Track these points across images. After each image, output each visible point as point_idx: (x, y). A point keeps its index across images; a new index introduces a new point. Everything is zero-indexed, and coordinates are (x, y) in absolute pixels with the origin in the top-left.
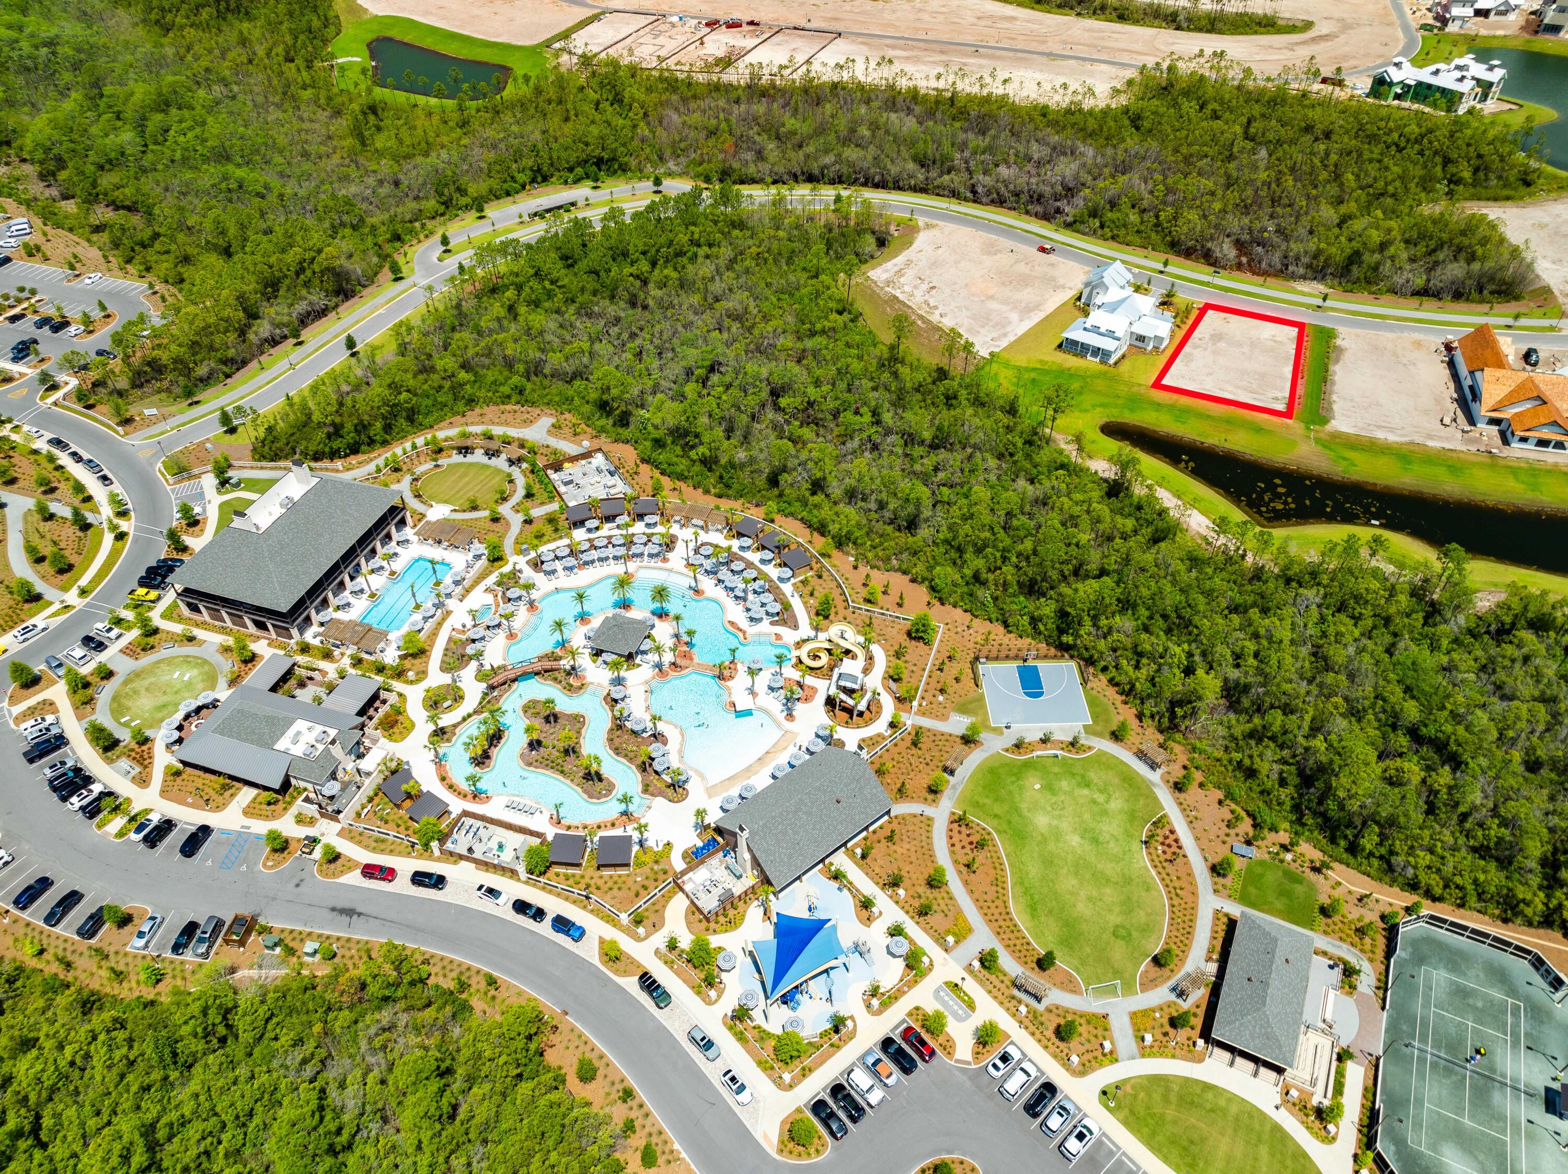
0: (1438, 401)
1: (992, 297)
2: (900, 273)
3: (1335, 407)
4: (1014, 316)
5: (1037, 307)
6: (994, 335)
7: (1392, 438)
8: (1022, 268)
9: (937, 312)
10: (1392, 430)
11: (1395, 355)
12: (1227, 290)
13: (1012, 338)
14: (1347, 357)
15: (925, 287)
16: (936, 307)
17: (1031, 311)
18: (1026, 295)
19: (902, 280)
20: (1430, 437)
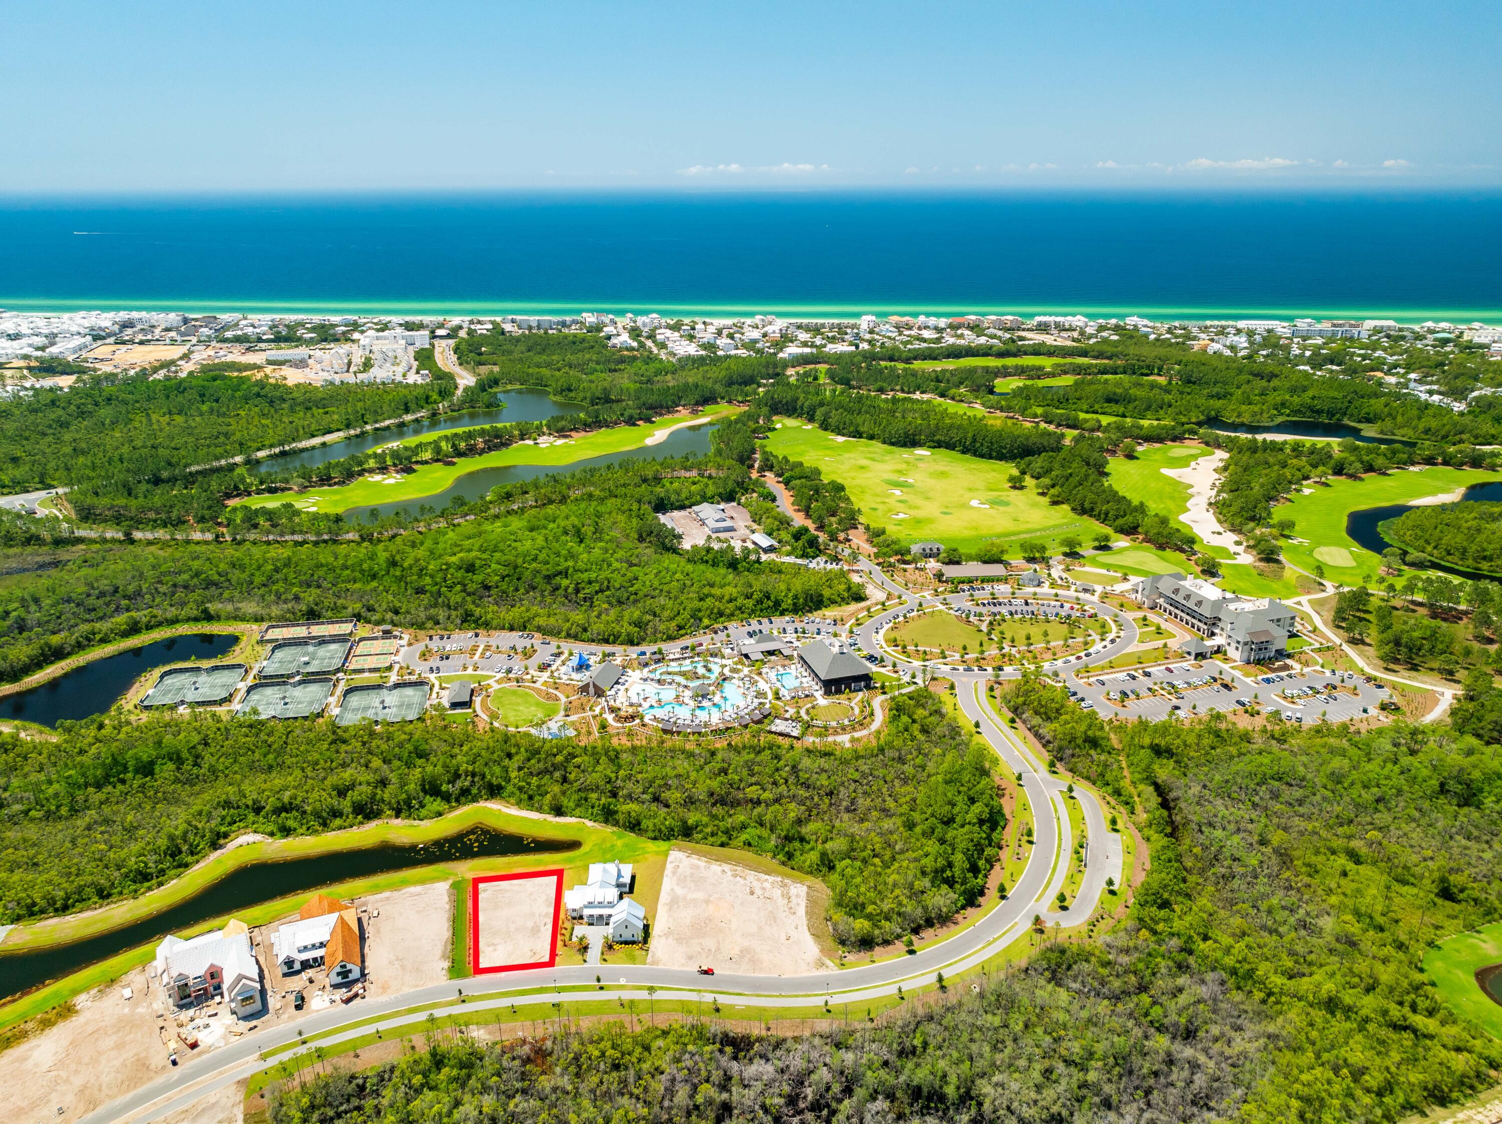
0: (378, 931)
1: (707, 902)
2: (787, 897)
3: (446, 899)
4: (679, 891)
5: (670, 906)
6: (679, 871)
7: (412, 889)
8: (708, 943)
9: (730, 873)
10: (412, 895)
11: (403, 967)
12: (541, 990)
13: (667, 873)
14: (439, 950)
15: (758, 892)
16: (735, 876)
17: (672, 901)
18: (686, 915)
19: (778, 892)
20: (388, 899)
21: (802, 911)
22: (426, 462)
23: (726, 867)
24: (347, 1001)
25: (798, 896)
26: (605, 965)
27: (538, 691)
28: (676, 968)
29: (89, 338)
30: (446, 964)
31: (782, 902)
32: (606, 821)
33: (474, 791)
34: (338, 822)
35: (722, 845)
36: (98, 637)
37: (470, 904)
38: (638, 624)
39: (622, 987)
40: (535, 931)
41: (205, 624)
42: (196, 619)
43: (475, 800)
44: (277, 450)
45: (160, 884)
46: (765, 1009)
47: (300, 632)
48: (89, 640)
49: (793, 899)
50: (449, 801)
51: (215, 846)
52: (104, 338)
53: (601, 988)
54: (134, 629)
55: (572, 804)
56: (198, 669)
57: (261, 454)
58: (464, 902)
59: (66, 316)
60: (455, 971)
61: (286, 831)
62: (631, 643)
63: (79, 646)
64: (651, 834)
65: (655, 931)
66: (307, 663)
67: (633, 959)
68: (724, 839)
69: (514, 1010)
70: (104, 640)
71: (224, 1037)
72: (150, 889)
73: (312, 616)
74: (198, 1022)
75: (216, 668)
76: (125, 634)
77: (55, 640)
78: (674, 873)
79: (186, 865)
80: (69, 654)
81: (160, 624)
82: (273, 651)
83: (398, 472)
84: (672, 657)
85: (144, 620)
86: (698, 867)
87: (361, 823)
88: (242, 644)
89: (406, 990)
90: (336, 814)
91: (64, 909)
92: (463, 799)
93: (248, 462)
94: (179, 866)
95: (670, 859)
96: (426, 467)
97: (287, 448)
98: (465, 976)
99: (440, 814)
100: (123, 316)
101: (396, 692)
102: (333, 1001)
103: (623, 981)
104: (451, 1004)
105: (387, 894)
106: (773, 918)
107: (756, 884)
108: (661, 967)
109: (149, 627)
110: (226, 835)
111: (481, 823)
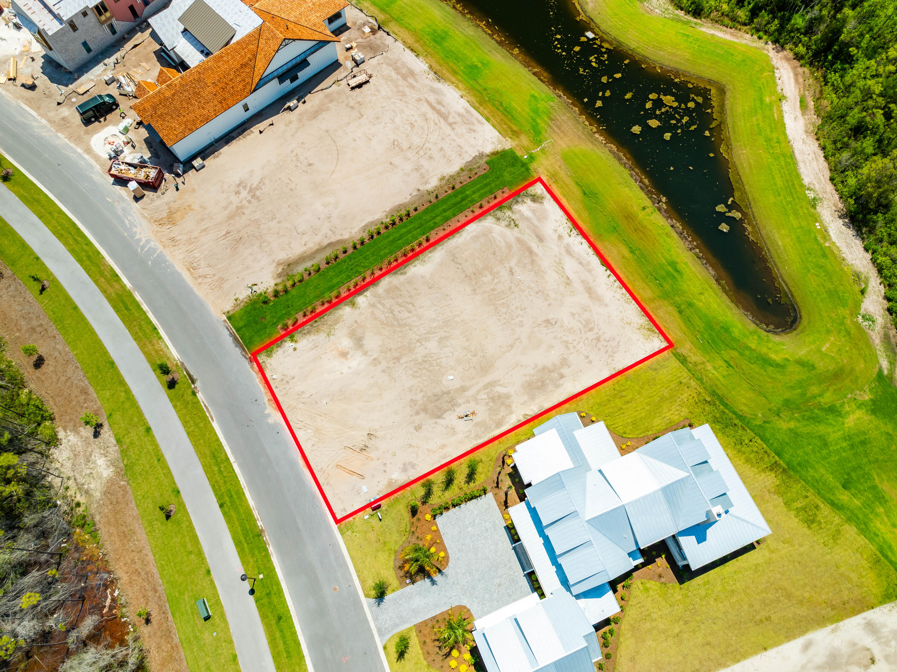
11: (237, 213)
20: (409, 74)
43: (782, 36)
89: (179, 258)
98: (244, 339)
99: (699, 10)
102: (117, 158)
111: (722, 91)
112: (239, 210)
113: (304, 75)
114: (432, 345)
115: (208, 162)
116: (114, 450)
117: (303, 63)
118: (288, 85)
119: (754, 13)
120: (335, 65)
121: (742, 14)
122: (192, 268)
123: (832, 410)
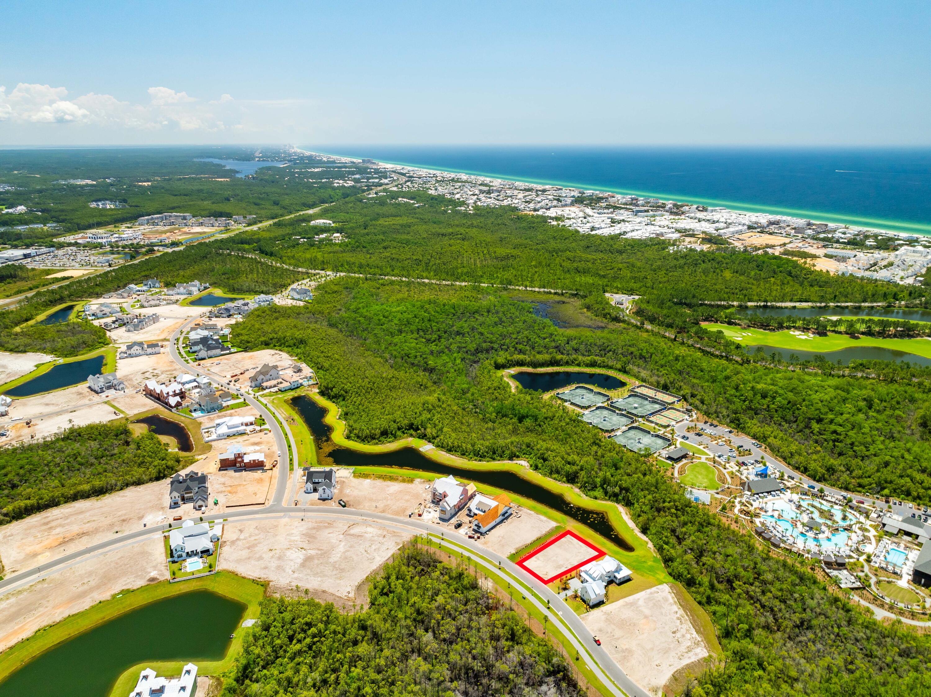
0: (511, 523)
1: (646, 617)
2: (689, 650)
3: (547, 530)
4: (641, 603)
5: (627, 604)
6: (656, 595)
7: (543, 518)
8: (618, 633)
9: (678, 615)
12: (528, 588)
13: (648, 591)
14: (517, 546)
15: (678, 635)
16: (678, 619)
17: (631, 603)
18: (627, 614)
19: (689, 644)
20: (530, 514)
21: (686, 662)
22: (840, 333)
23: (681, 612)
24: (470, 537)
25: (696, 654)
26: (564, 603)
27: (721, 474)
28: (588, 629)
29: (746, 227)
30: (513, 552)
31: (683, 648)
32: (658, 550)
33: (620, 498)
34: (556, 476)
35: (700, 603)
36: (576, 362)
37: (553, 538)
38: (831, 470)
39: (556, 615)
40: (560, 567)
41: (621, 373)
42: (620, 370)
43: (618, 501)
44: (762, 304)
45: (480, 461)
46: (596, 679)
47: (650, 393)
48: (573, 362)
49: (690, 654)
50: (606, 496)
51: (511, 459)
52: (755, 228)
53: (549, 608)
54: (593, 364)
55: (654, 531)
56: (592, 391)
57: (750, 304)
58: (552, 536)
59: (749, 214)
60: (512, 557)
61: (536, 468)
62: (813, 477)
63: (567, 363)
64: (670, 571)
65: (603, 608)
66: (636, 408)
67: (577, 609)
68: (704, 600)
69: (509, 586)
70: (579, 365)
71: (429, 520)
72: (476, 460)
73: (665, 388)
74: (430, 510)
75: (599, 393)
76: (587, 365)
77: (559, 357)
78: (651, 593)
79: (494, 459)
80: (562, 365)
81: (604, 367)
82: (630, 396)
83: (814, 333)
84: (829, 498)
85: (599, 362)
86: (666, 600)
87: (564, 482)
88: (625, 388)
89: (491, 550)
90: (558, 472)
91: (449, 450)
92: (612, 498)
93: (740, 306)
94: (491, 458)
95: (660, 587)
96: (837, 335)
97: (769, 304)
98: (513, 561)
99: (596, 498)
100: (778, 217)
101: (654, 438)
102: (466, 534)
103: (560, 613)
104: (495, 566)
105: (532, 512)
106: (666, 651)
107: (683, 631)
108: (583, 622)
109: (600, 366)
110: (518, 457)
111: (606, 513)
112: (501, 541)
113: (506, 515)
114: (555, 558)
115: (490, 533)
116: (491, 581)
117: (507, 512)
118: (503, 518)
119: (610, 497)
120: (511, 514)
121: (607, 498)
122: (495, 551)
123: (644, 562)
